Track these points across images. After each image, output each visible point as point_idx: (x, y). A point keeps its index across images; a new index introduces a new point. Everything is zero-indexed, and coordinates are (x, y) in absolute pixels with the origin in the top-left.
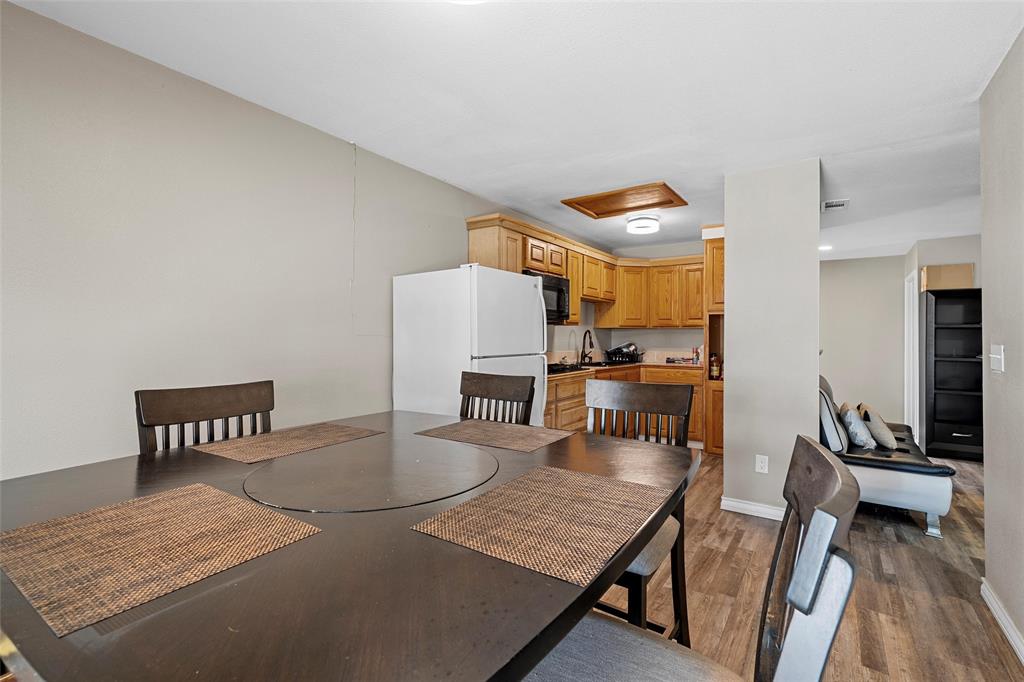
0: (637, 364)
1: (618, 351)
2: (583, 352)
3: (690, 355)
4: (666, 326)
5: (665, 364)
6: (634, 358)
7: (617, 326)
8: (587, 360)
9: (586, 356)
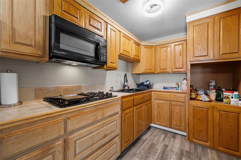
0: (150, 90)
1: (142, 84)
2: (124, 84)
3: (175, 85)
4: (164, 72)
5: (163, 90)
6: (149, 87)
7: (141, 73)
8: (126, 88)
9: (126, 86)
